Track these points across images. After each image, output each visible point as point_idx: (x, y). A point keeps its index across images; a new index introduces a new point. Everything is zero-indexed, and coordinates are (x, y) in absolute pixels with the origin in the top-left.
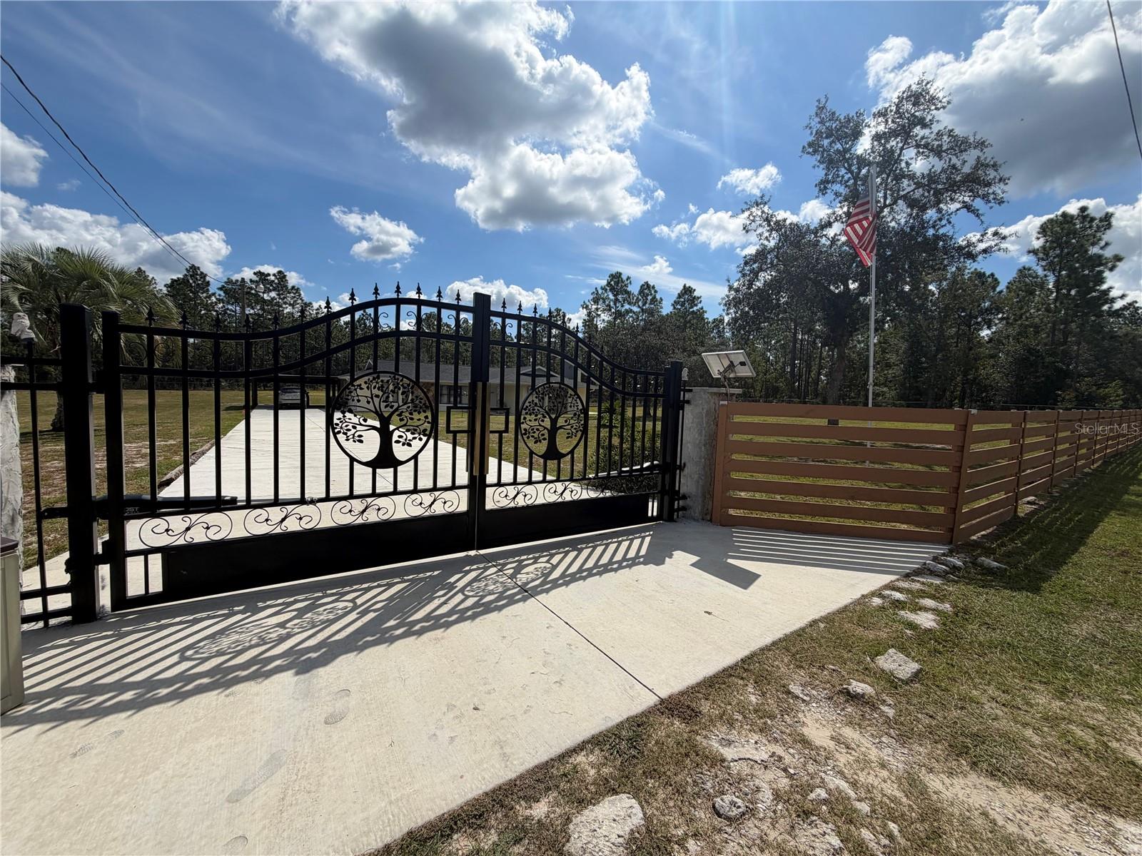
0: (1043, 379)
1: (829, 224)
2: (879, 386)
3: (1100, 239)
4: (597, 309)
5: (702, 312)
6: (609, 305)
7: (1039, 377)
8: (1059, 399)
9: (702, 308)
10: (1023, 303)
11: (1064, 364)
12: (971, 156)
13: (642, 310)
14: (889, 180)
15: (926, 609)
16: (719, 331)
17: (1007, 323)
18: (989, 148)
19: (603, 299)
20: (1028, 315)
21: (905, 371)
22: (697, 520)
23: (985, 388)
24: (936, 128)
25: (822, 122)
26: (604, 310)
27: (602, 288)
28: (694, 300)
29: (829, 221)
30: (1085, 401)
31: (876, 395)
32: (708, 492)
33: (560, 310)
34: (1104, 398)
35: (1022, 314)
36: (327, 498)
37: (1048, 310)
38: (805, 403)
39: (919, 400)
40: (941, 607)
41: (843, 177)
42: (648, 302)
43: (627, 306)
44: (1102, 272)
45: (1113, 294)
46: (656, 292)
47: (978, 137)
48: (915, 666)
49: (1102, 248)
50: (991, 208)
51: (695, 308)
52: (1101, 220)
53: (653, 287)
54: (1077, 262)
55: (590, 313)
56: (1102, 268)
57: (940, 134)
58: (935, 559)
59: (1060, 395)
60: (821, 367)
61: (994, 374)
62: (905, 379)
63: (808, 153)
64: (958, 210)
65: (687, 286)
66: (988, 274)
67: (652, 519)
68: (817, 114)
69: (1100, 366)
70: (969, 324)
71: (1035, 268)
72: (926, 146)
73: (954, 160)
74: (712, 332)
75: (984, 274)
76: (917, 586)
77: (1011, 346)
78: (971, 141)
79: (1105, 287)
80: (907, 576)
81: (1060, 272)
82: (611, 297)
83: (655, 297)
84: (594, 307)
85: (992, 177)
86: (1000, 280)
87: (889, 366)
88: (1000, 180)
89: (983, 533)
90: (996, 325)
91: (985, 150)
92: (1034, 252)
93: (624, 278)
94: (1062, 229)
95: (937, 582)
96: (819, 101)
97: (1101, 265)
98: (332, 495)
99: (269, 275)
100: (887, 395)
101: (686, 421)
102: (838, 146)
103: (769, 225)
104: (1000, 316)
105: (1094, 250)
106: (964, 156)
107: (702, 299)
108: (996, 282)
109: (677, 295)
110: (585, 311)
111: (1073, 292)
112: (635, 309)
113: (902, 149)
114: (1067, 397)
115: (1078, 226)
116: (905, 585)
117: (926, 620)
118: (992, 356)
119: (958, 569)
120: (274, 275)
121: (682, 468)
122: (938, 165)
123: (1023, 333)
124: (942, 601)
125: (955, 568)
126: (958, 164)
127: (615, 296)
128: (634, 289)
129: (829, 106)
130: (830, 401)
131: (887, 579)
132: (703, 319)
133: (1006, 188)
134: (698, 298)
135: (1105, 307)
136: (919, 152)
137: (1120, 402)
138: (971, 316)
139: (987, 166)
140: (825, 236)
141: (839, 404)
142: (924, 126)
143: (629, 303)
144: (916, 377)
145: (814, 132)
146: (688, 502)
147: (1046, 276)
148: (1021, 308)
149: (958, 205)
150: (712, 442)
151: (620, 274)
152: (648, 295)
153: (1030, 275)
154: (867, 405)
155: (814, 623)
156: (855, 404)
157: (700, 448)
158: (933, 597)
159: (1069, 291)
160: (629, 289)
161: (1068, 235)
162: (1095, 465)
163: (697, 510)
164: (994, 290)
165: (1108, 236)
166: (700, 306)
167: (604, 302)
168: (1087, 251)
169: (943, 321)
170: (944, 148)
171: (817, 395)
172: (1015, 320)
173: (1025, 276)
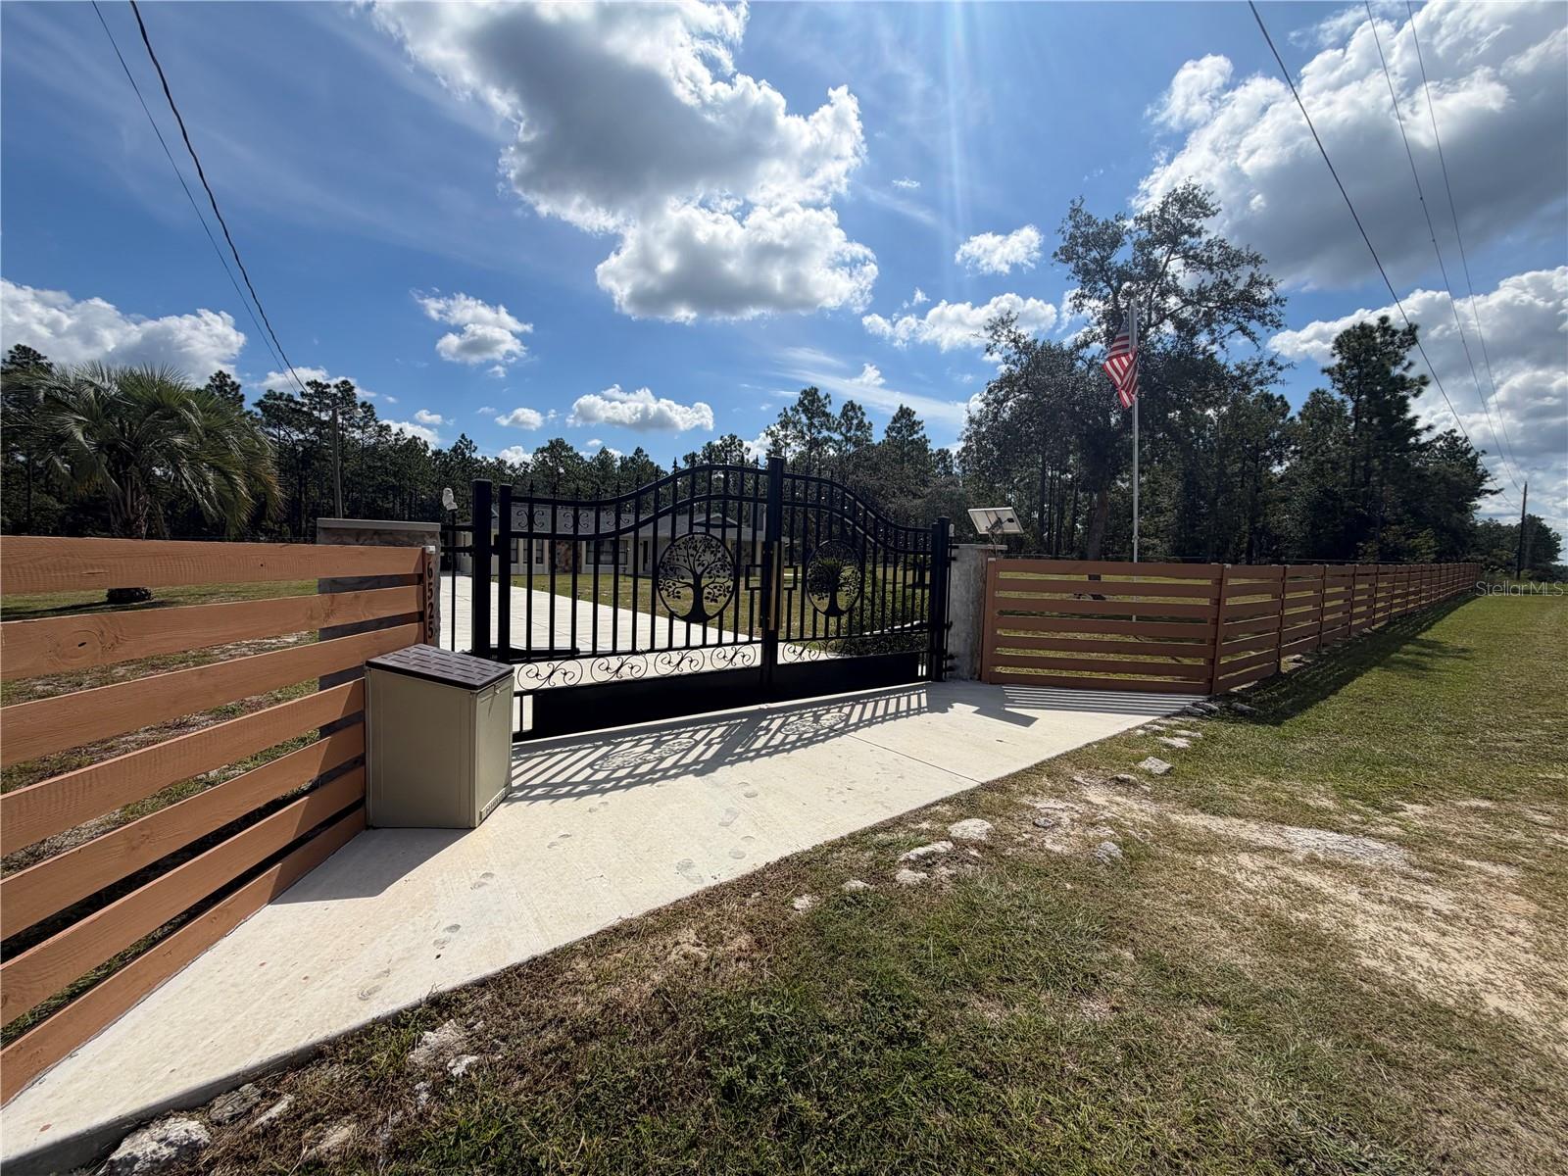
0: (1342, 527)
1: (1086, 344)
2: (1149, 537)
3: (1403, 358)
4: (786, 436)
5: (924, 441)
6: (801, 432)
7: (1337, 526)
8: (1361, 551)
9: (924, 437)
10: (1318, 435)
11: (1365, 509)
12: (1244, 273)
13: (846, 437)
14: (1154, 295)
15: (1181, 736)
16: (945, 466)
17: (1302, 458)
18: (1264, 264)
19: (793, 423)
20: (1324, 448)
21: (1180, 518)
22: (966, 680)
23: (1277, 539)
24: (1205, 238)
25: (1077, 227)
26: (795, 438)
27: (792, 409)
28: (913, 426)
29: (1086, 341)
30: (1391, 555)
31: (1143, 549)
32: (977, 650)
33: (735, 437)
34: (1412, 552)
35: (1317, 448)
36: (652, 650)
37: (1347, 443)
38: (1057, 558)
39: (1197, 555)
40: (1194, 735)
41: (1101, 291)
42: (854, 427)
43: (825, 433)
44: (1406, 398)
45: (1419, 425)
46: (863, 414)
47: (1251, 251)
48: (1167, 766)
49: (1405, 369)
50: (1269, 330)
51: (915, 436)
52: (1404, 334)
53: (860, 408)
54: (1378, 384)
55: (777, 441)
56: (1405, 393)
57: (1209, 244)
58: (1194, 705)
59: (1361, 548)
60: (1076, 513)
61: (1286, 520)
62: (1179, 528)
63: (1061, 260)
64: (1231, 332)
65: (905, 406)
66: (1276, 396)
67: (922, 678)
68: (1070, 217)
69: (1407, 512)
70: (1256, 461)
71: (1330, 390)
72: (1194, 257)
73: (1226, 276)
74: (936, 467)
75: (1272, 396)
76: (1173, 723)
77: (1306, 488)
78: (1244, 255)
79: (1410, 415)
80: (1167, 717)
81: (1359, 396)
82: (804, 419)
83: (862, 421)
84: (782, 433)
85: (1267, 296)
86: (1290, 404)
87: (1160, 512)
88: (1276, 301)
89: (1244, 686)
90: (1289, 459)
91: (1259, 266)
92: (1328, 371)
93: (822, 395)
94: (1360, 345)
95: (1195, 720)
96: (1073, 202)
97: (1404, 389)
98: (656, 647)
99: (328, 386)
100: (1159, 549)
101: (952, 578)
102: (1094, 254)
103: (1017, 347)
104: (1293, 448)
105: (1397, 371)
106: (1237, 272)
107: (924, 424)
108: (1286, 406)
109: (891, 420)
110: (770, 440)
111: (1375, 421)
112: (837, 436)
113: (1168, 260)
114: (1369, 550)
115: (1378, 340)
116: (1166, 722)
117: (1180, 743)
118: (1284, 500)
119: (1215, 711)
120: (336, 386)
121: (949, 626)
122: (1209, 279)
123: (1319, 470)
124: (1195, 731)
125: (1211, 711)
126: (1231, 280)
127: (809, 419)
128: (835, 410)
129: (1085, 209)
130: (1090, 556)
131: (1150, 718)
132: (926, 450)
133: (1283, 310)
134: (920, 423)
135: (1412, 440)
136: (1187, 263)
137: (1433, 556)
138: (1258, 449)
139: (1262, 284)
140: (1081, 358)
141: (1100, 559)
142: (1192, 235)
143: (828, 429)
144: (1193, 526)
145: (1068, 237)
146: (956, 661)
147: (1343, 401)
148: (1315, 441)
149: (1231, 327)
150: (980, 599)
151: (816, 390)
152: (852, 418)
153: (1325, 400)
154: (1132, 560)
155: (1088, 745)
156: (1119, 559)
157: (968, 606)
158: (1188, 729)
159: (1370, 420)
160: (828, 410)
161: (1367, 351)
162: (1377, 626)
163: (965, 669)
164: (1284, 416)
165: (1410, 355)
166: (921, 433)
167: (795, 427)
168: (1388, 372)
169: (1224, 453)
170: (1215, 261)
171: (1072, 550)
172: (1311, 454)
173: (1319, 402)
